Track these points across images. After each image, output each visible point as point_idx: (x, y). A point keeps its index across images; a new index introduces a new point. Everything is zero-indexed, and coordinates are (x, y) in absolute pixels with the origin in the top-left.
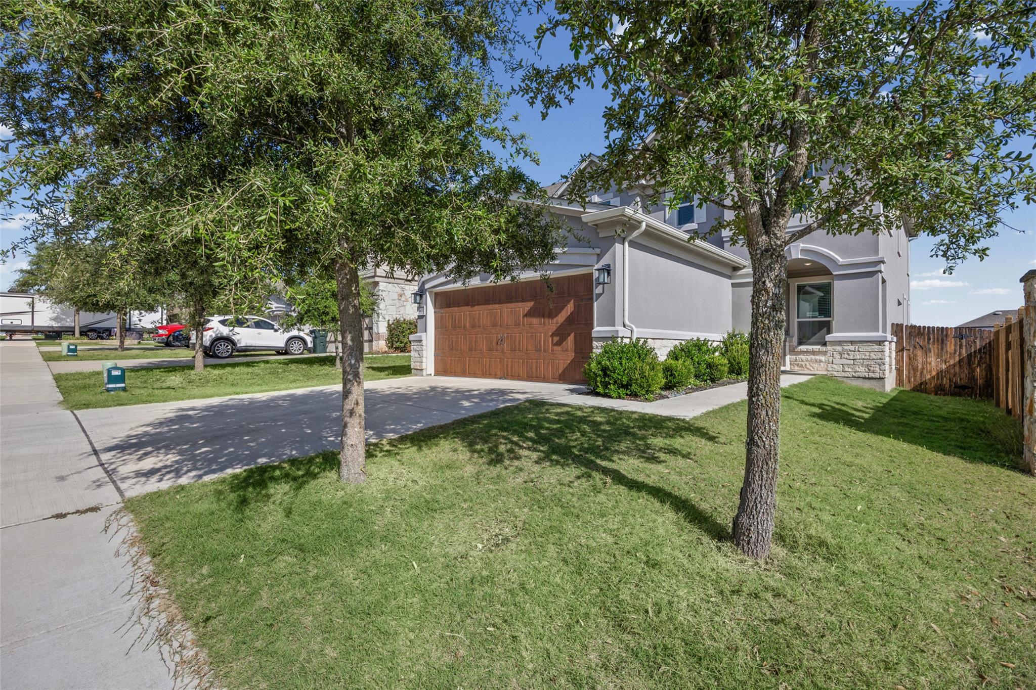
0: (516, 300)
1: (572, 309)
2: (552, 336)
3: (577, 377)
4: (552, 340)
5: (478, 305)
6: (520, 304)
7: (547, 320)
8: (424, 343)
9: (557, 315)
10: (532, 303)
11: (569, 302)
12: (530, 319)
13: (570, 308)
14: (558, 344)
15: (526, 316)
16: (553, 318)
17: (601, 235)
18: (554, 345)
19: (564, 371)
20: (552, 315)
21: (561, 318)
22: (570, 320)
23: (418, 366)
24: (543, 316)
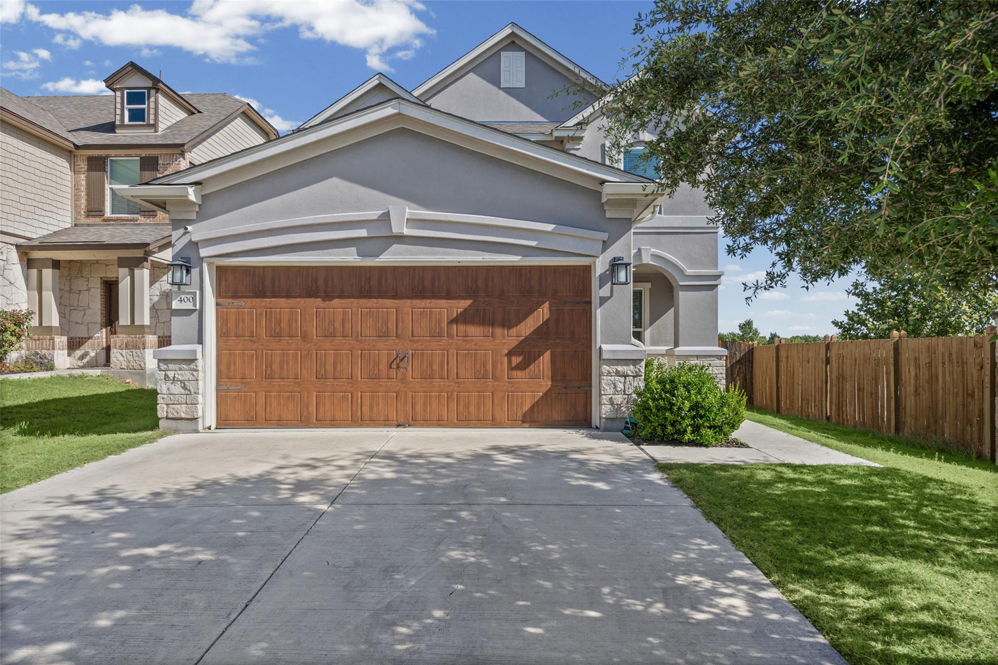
0: (435, 295)
1: (547, 316)
2: (510, 354)
3: (556, 416)
4: (510, 362)
5: (341, 297)
6: (443, 302)
7: (499, 331)
8: (200, 363)
9: (518, 322)
10: (468, 302)
11: (539, 304)
12: (462, 328)
13: (543, 313)
14: (521, 367)
15: (451, 322)
16: (510, 327)
17: (608, 215)
18: (511, 368)
19: (532, 408)
20: (508, 324)
21: (527, 327)
22: (542, 333)
23: (182, 411)
24: (493, 324)
